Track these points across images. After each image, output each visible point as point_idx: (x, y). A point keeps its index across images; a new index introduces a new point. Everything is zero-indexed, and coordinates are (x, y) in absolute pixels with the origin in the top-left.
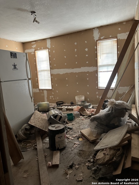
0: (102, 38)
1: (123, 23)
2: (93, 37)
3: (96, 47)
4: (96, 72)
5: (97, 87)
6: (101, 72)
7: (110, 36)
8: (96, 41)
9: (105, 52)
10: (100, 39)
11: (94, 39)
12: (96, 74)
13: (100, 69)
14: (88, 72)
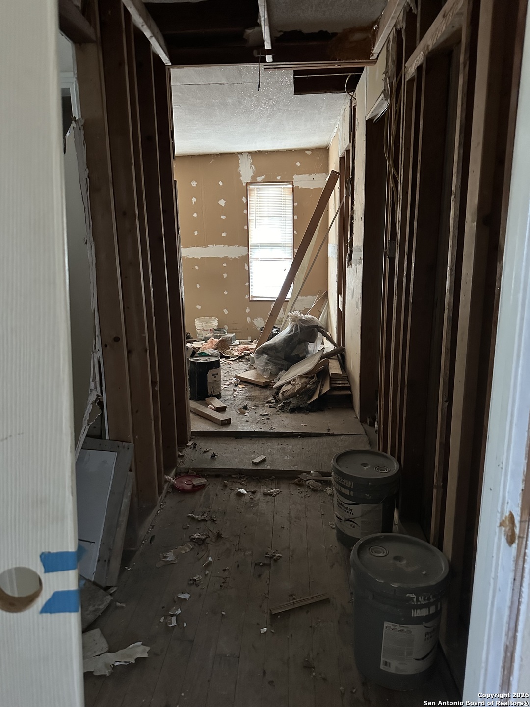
0: (259, 179)
1: (307, 152)
2: (239, 175)
3: (244, 200)
4: (247, 259)
5: (247, 297)
6: (257, 259)
7: (279, 178)
8: (244, 184)
9: (266, 214)
10: (254, 182)
11: (242, 178)
12: (246, 265)
13: (254, 254)
14: (226, 259)
